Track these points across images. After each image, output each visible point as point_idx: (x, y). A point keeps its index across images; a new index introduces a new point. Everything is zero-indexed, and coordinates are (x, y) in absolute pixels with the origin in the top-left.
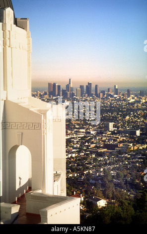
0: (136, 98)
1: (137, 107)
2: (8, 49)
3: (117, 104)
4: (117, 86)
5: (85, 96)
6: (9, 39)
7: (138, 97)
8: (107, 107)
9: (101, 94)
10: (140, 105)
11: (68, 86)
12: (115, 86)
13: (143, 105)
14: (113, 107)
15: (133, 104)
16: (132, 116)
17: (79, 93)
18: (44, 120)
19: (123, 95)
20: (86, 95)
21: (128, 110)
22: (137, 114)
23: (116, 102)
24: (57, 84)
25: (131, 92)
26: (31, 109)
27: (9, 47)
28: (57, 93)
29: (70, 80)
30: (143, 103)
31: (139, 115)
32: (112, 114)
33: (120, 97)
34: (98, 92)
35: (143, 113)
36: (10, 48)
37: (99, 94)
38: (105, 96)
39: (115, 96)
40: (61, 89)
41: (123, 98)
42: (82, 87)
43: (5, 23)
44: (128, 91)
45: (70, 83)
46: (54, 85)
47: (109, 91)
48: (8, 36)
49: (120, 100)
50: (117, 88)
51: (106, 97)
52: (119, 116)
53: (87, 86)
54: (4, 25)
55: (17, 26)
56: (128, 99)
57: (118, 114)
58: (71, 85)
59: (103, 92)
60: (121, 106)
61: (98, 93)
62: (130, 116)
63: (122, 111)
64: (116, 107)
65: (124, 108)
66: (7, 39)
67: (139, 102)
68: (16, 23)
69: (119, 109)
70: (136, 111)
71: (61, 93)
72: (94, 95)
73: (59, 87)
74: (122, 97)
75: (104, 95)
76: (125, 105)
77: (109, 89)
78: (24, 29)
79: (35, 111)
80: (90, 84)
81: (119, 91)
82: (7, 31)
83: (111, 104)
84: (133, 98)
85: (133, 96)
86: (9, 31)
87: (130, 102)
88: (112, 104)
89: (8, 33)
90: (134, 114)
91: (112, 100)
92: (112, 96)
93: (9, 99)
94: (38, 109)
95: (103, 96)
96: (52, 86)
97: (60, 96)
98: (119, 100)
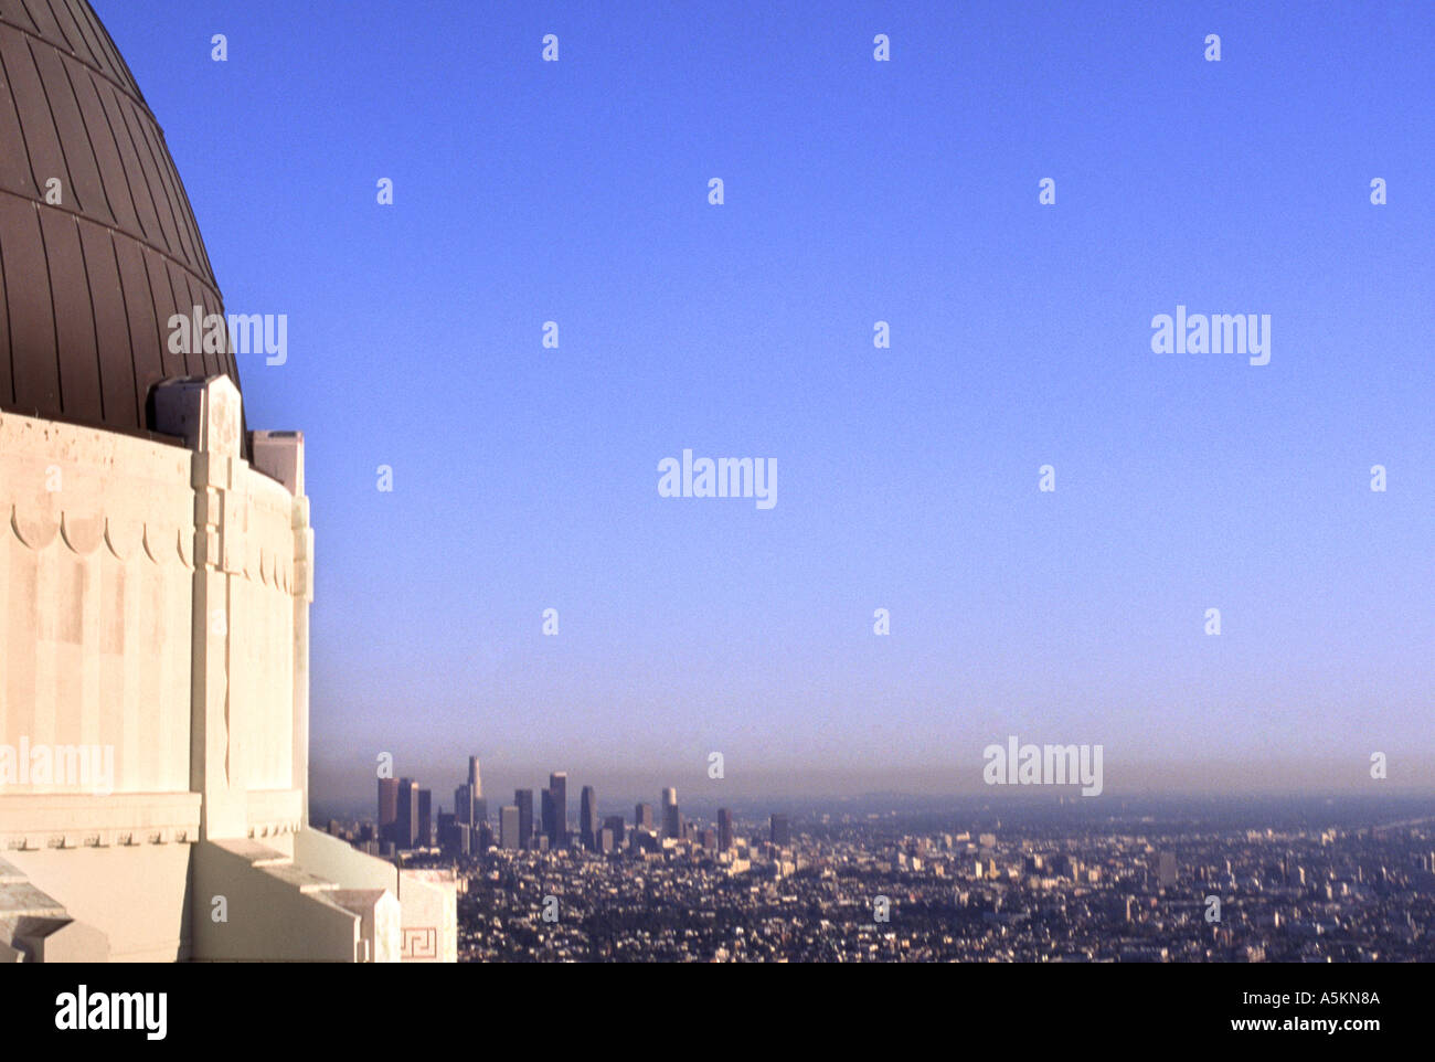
0: (754, 852)
1: (761, 897)
2: (215, 581)
3: (676, 885)
4: (673, 792)
5: (536, 845)
6: (220, 529)
7: (762, 850)
8: (633, 900)
9: (608, 835)
10: (772, 889)
11: (463, 795)
12: (666, 794)
13: (784, 888)
14: (659, 901)
15: (742, 883)
16: (741, 949)
17: (513, 829)
18: (361, 946)
19: (701, 837)
20: (544, 839)
21: (721, 913)
22: (761, 934)
23: (672, 877)
24: (415, 786)
25: (734, 825)
26: (308, 889)
27: (219, 568)
28: (414, 833)
29: (472, 761)
30: (784, 881)
31: (770, 939)
32: (654, 936)
33: (688, 848)
34: (596, 822)
35: (785, 933)
36: (222, 576)
37: (600, 833)
38: (626, 843)
39: (669, 843)
40: (434, 812)
41: (700, 852)
42: (522, 798)
43: (206, 453)
44: (723, 817)
45: (472, 779)
46: (404, 787)
47: (639, 818)
48: (214, 518)
49: (690, 866)
50: (674, 801)
51: (630, 851)
52: (685, 947)
53: (545, 793)
54: (200, 462)
55: (252, 465)
56: (724, 858)
57: (680, 938)
58: (479, 791)
59: (615, 824)
60: (692, 895)
61: (594, 829)
62: (730, 948)
63: (697, 924)
64: (671, 901)
65: (707, 907)
66: (210, 529)
67: (767, 873)
68: (248, 452)
69: (684, 912)
70: (758, 922)
71: (434, 830)
72: (576, 842)
73: (425, 796)
74: (697, 846)
75: (618, 838)
76: (710, 892)
77: (639, 810)
78: (282, 482)
79: (323, 899)
80: (558, 783)
81: (682, 817)
82: (211, 491)
83: (650, 885)
84: (744, 855)
85: (741, 842)
86: (221, 492)
87: (730, 873)
88: (656, 886)
89: (213, 499)
90: (747, 935)
91: (654, 866)
92: (653, 845)
93: (211, 836)
94: (336, 887)
95: (616, 846)
96: (395, 794)
97: (429, 846)
98: (684, 864)
